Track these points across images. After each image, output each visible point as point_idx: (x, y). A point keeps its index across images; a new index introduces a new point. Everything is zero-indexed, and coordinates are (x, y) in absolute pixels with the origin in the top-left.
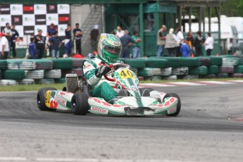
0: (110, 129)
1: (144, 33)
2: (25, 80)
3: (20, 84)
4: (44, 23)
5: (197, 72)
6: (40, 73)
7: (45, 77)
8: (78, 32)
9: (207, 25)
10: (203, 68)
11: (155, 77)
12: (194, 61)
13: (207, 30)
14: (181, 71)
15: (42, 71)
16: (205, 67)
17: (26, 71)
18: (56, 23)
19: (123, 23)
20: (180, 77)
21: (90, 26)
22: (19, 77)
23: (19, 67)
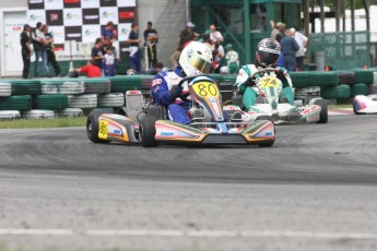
1: (252, 35)
2: (68, 110)
3: (60, 116)
4: (96, 22)
5: (334, 94)
6: (92, 99)
7: (100, 105)
8: (151, 35)
9: (348, 22)
10: (343, 88)
12: (329, 77)
13: (348, 29)
15: (95, 96)
17: (70, 97)
18: (115, 20)
19: (219, 20)
21: (167, 25)
22: (59, 105)
23: (58, 90)
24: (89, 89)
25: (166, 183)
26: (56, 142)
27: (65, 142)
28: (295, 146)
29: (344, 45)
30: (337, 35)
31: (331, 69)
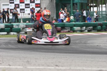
0: (59, 54)
1: (73, 11)
2: (21, 32)
4: (29, 7)
5: (96, 29)
9: (101, 8)
10: (99, 27)
11: (78, 31)
12: (95, 24)
13: (101, 10)
14: (90, 28)
16: (100, 27)
17: (21, 29)
18: (34, 7)
20: (89, 31)
21: (49, 9)
23: (18, 27)
24: (27, 27)
25: (49, 54)
28: (86, 43)
29: (99, 15)
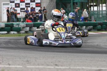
2: (21, 32)
3: (19, 33)
5: (96, 28)
6: (28, 29)
7: (30, 30)
8: (45, 11)
9: (101, 8)
14: (90, 28)
15: (29, 28)
16: (100, 26)
17: (21, 28)
19: (64, 7)
21: (49, 8)
22: (18, 30)
23: (18, 26)
24: (27, 26)
25: (49, 53)
26: (17, 41)
27: (20, 41)
28: (85, 43)
29: (100, 14)
30: (97, 11)
31: (96, 21)
